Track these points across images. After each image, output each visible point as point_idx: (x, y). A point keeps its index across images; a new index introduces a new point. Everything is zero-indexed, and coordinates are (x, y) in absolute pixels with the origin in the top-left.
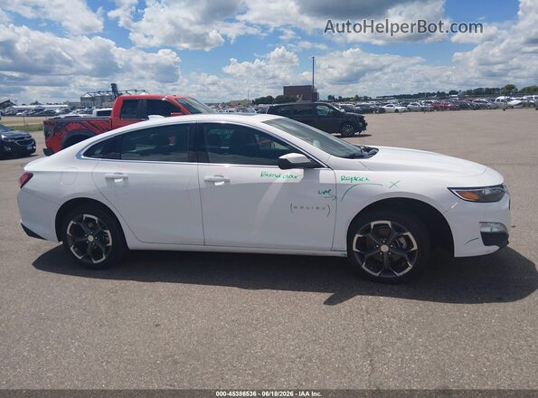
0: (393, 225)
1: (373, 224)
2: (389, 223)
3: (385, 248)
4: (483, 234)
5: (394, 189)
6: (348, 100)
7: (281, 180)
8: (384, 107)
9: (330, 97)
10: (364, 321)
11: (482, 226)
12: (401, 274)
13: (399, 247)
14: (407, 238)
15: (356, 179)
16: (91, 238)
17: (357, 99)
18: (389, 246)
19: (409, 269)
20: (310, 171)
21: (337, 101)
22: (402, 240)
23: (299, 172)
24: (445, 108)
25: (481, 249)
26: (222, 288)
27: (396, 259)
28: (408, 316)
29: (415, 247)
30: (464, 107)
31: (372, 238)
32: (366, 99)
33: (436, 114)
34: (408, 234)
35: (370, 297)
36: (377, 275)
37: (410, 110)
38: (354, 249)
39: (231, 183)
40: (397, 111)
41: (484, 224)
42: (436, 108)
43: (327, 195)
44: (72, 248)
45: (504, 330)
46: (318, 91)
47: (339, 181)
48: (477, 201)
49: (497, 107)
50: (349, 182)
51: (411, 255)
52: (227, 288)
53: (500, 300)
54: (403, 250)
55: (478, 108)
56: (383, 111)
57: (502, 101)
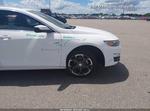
0: (84, 56)
1: (76, 56)
2: (82, 55)
3: (80, 65)
4: (114, 58)
5: (85, 42)
6: (60, 14)
7: (36, 38)
8: (71, 17)
9: (55, 13)
10: (75, 97)
11: (114, 55)
12: (86, 74)
13: (85, 64)
14: (89, 61)
15: (69, 37)
17: (63, 14)
18: (82, 64)
19: (89, 72)
20: (50, 34)
21: (57, 14)
22: (87, 61)
23: (45, 34)
24: (86, 18)
25: (113, 63)
26: (11, 87)
27: (84, 68)
28: (91, 93)
29: (92, 64)
30: (91, 18)
31: (76, 61)
32: (65, 15)
33: (84, 20)
34: (89, 59)
35: (76, 85)
36: (77, 75)
37: (77, 18)
38: (69, 66)
39: (12, 39)
40: (74, 18)
41: (115, 54)
42: (84, 18)
43: (57, 44)
45: (126, 95)
46: (51, 11)
47: (62, 38)
48: (113, 46)
49: (99, 19)
50: (67, 39)
51: (90, 67)
52: (13, 87)
53: (120, 81)
54: (87, 65)
55: (94, 19)
56: (70, 18)
57: (100, 17)
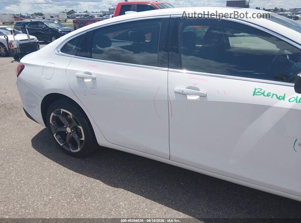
6: (269, 10)
8: (298, 15)
16: (69, 130)
17: (276, 10)
39: (209, 98)
44: (55, 135)
56: (296, 19)
